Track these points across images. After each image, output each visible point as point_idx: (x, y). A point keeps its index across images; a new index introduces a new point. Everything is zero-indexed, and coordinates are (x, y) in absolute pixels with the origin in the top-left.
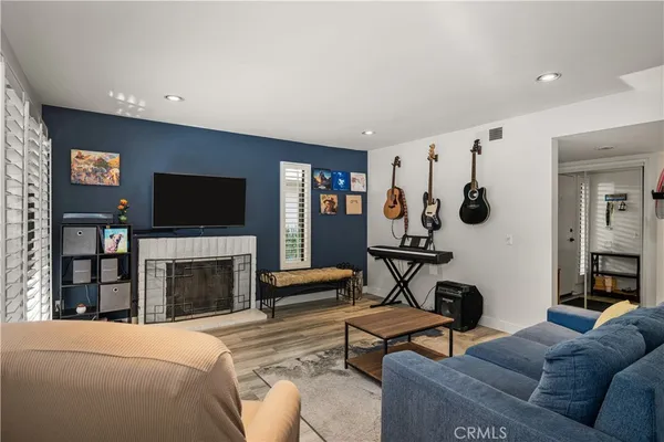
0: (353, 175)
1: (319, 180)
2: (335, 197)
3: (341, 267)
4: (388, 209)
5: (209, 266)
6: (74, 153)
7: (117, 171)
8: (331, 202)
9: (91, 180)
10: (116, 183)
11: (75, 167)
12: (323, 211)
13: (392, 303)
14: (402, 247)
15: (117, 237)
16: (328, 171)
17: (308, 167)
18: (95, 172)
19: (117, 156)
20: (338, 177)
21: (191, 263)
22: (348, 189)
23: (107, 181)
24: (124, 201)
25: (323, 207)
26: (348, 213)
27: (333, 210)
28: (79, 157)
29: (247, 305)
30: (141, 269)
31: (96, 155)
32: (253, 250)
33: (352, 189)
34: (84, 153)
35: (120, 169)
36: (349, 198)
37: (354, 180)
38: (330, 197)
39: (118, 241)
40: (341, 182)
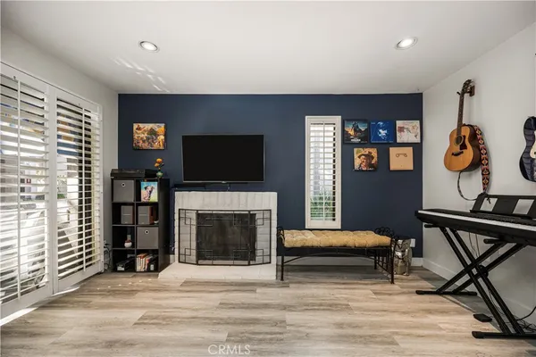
0: (399, 123)
1: (352, 133)
2: (374, 152)
3: (379, 232)
4: (451, 157)
5: (227, 218)
6: (135, 126)
7: (162, 137)
8: (369, 156)
9: (146, 146)
10: (162, 148)
11: (136, 136)
12: (357, 166)
13: (457, 293)
14: (476, 211)
15: (149, 188)
16: (364, 121)
17: (338, 119)
18: (148, 139)
19: (163, 125)
20: (379, 127)
21: (212, 214)
22: (392, 141)
23: (156, 146)
24: (159, 160)
25: (357, 162)
26: (392, 168)
27: (370, 165)
28: (139, 129)
29: (267, 259)
30: (176, 216)
31: (148, 126)
32: (273, 206)
33: (398, 141)
34: (141, 125)
35: (165, 135)
36: (393, 151)
37: (402, 129)
38: (367, 151)
39: (151, 192)
40: (383, 133)
